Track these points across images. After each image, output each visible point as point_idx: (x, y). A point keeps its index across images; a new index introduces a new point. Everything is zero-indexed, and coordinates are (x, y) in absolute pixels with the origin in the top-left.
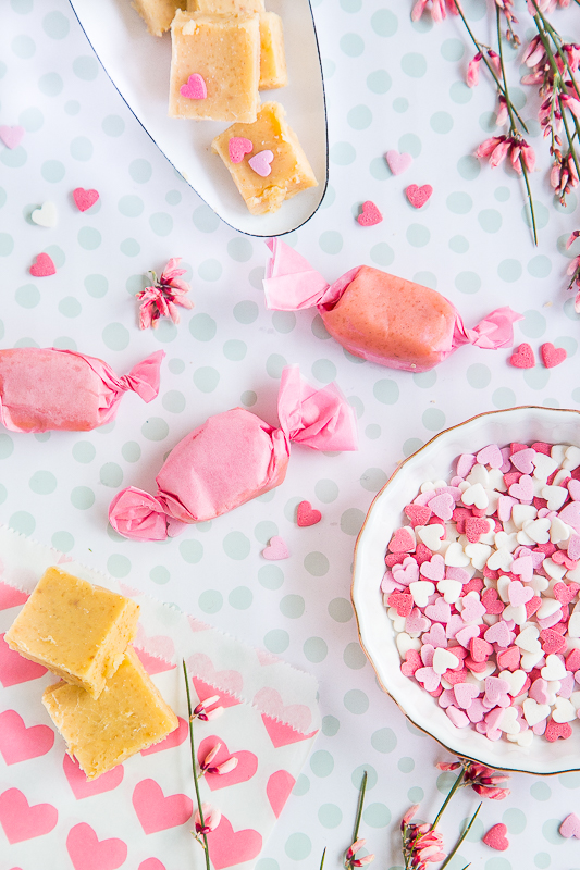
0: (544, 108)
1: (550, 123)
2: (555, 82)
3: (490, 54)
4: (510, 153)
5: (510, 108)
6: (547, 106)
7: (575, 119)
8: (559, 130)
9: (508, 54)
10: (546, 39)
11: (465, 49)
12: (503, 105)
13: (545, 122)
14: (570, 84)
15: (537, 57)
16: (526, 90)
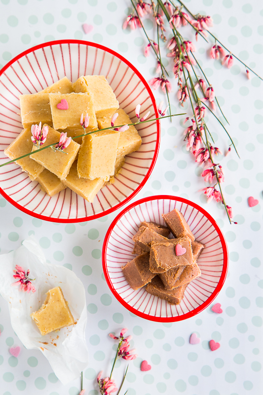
0: (176, 67)
1: (178, 73)
2: (180, 56)
3: (154, 44)
4: (161, 84)
5: (162, 66)
6: (177, 66)
7: (188, 72)
8: (182, 76)
9: (162, 45)
10: (177, 38)
11: (144, 42)
12: (159, 65)
13: (176, 72)
14: (186, 57)
15: (173, 46)
16: (168, 59)
